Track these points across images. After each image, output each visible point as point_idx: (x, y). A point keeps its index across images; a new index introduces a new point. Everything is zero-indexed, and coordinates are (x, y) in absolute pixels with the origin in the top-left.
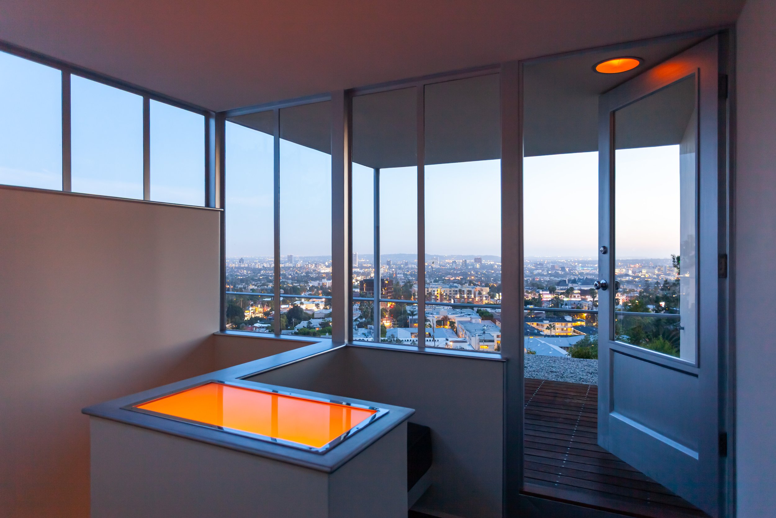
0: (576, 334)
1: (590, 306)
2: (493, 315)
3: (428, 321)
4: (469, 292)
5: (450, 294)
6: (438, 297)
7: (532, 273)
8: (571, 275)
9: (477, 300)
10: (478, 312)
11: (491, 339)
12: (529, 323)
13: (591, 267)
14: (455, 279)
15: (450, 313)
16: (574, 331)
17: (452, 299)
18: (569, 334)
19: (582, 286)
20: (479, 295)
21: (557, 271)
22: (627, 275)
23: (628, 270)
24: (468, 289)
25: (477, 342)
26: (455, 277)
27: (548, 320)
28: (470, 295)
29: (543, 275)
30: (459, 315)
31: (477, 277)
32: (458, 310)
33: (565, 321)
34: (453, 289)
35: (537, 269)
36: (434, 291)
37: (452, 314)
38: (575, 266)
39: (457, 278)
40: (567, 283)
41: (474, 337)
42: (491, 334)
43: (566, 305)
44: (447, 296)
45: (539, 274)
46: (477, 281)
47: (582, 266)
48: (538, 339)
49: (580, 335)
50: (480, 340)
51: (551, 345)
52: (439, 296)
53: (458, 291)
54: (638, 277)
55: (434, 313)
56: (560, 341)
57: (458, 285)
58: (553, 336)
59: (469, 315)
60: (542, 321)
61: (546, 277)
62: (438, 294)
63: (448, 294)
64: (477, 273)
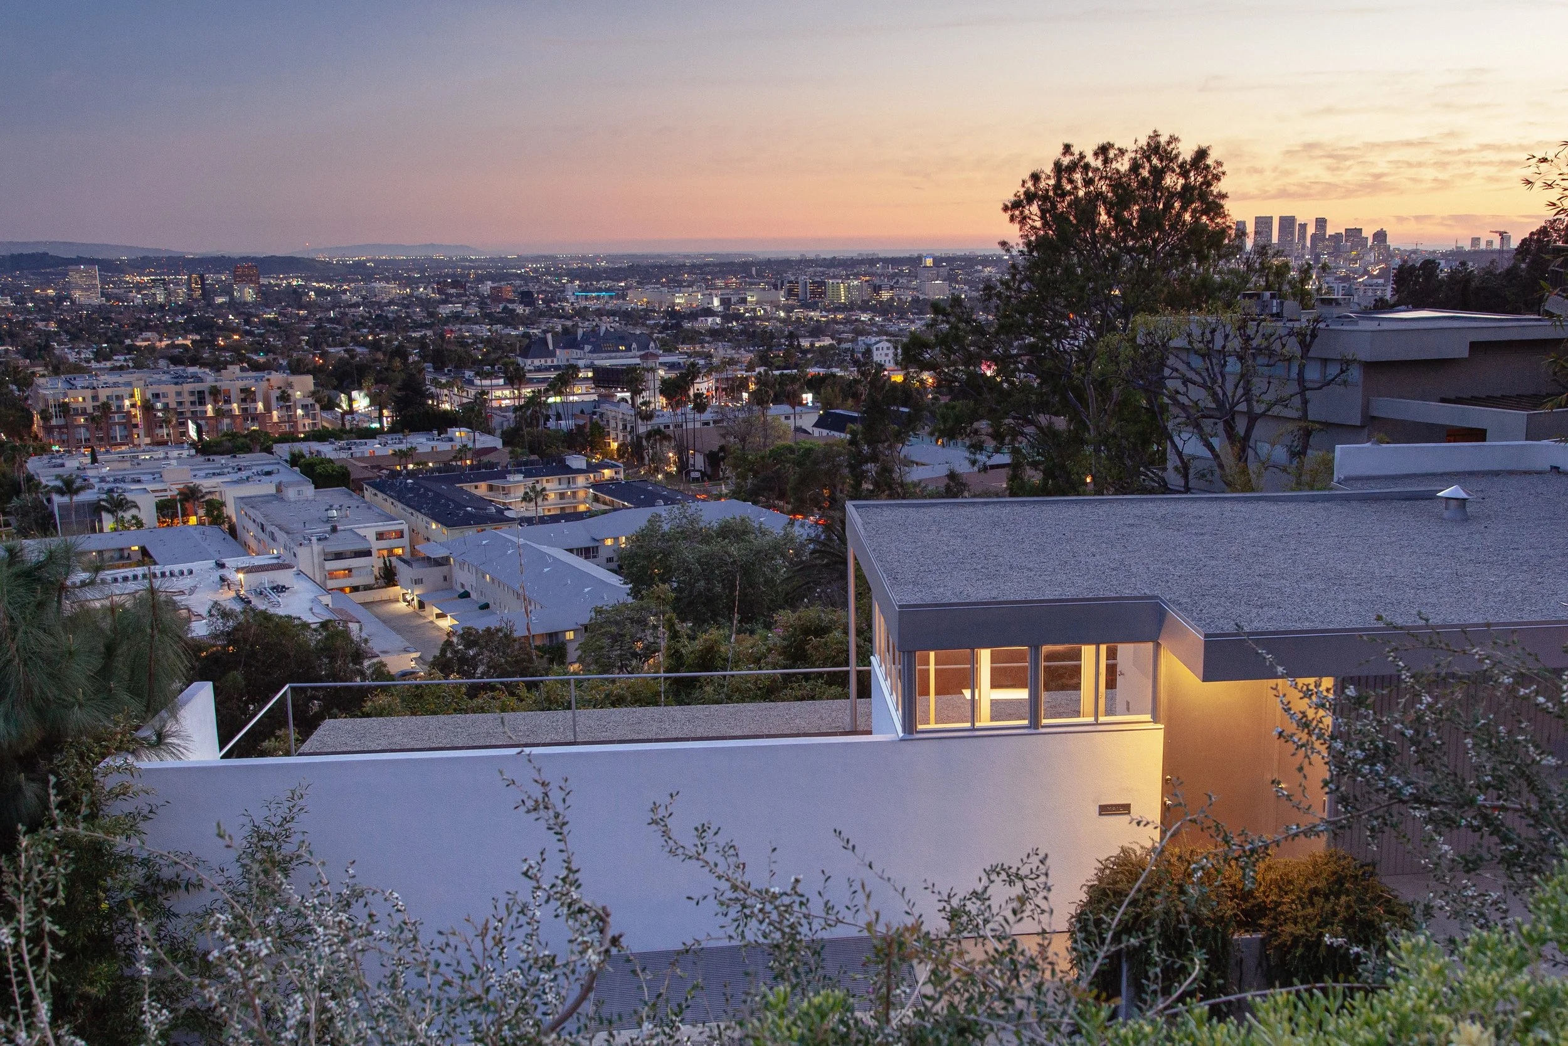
0: (607, 507)
1: (629, 418)
2: (350, 469)
3: (129, 508)
4: (248, 396)
5: (180, 403)
6: (135, 416)
7: (431, 315)
8: (553, 317)
9: (275, 419)
10: (295, 460)
11: (360, 546)
12: (466, 486)
13: (607, 290)
14: (173, 346)
15: (202, 473)
16: (596, 499)
17: (190, 422)
18: (582, 508)
19: (595, 355)
20: (282, 403)
21: (510, 306)
22: (709, 312)
23: (710, 294)
24: (241, 384)
25: (316, 561)
26: (169, 338)
27: (520, 472)
28: (252, 405)
29: (467, 320)
30: (235, 477)
31: (249, 333)
32: (223, 460)
33: (568, 470)
34: (187, 387)
35: (445, 302)
36: (120, 398)
37: (207, 476)
38: (563, 289)
39: (180, 341)
40: (551, 347)
41: (306, 546)
42: (359, 531)
43: (559, 417)
44: (172, 412)
45: (456, 317)
46: (257, 348)
47: (583, 289)
48: (505, 533)
49: (615, 510)
50: (326, 554)
51: (544, 548)
52: (137, 412)
53: (207, 394)
54: (738, 317)
55: (143, 478)
56: (566, 532)
57: (203, 370)
58: (542, 520)
59: (269, 473)
60: (502, 475)
61: (477, 327)
62: (133, 406)
63: (173, 405)
64: (247, 322)
